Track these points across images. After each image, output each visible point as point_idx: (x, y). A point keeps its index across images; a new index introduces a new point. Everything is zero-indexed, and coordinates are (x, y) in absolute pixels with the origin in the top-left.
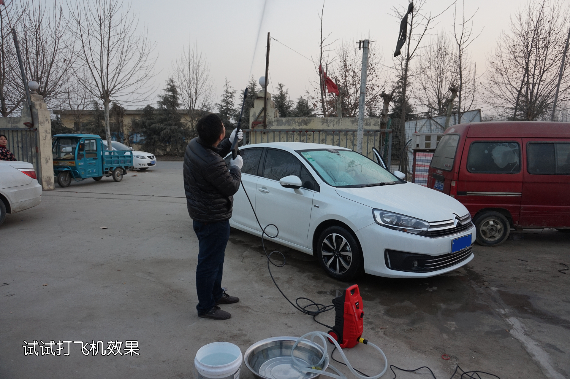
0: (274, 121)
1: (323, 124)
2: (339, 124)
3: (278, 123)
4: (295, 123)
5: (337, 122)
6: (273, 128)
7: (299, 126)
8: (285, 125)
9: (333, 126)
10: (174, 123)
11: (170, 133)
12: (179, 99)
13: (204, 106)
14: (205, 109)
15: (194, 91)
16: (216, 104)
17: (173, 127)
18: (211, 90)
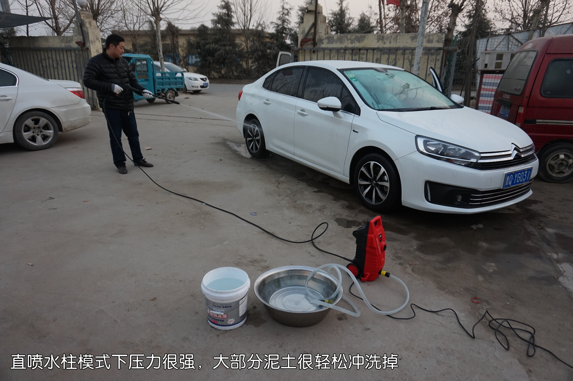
0: (324, 38)
1: (378, 41)
2: (397, 41)
3: (329, 40)
4: (348, 40)
5: (394, 39)
6: (323, 46)
7: (351, 43)
8: (336, 42)
9: (390, 43)
10: (228, 43)
11: (224, 55)
12: (233, 17)
13: (259, 24)
14: (260, 28)
15: (249, 8)
16: (272, 23)
17: (227, 48)
18: (267, 6)
